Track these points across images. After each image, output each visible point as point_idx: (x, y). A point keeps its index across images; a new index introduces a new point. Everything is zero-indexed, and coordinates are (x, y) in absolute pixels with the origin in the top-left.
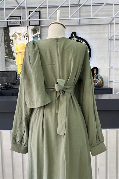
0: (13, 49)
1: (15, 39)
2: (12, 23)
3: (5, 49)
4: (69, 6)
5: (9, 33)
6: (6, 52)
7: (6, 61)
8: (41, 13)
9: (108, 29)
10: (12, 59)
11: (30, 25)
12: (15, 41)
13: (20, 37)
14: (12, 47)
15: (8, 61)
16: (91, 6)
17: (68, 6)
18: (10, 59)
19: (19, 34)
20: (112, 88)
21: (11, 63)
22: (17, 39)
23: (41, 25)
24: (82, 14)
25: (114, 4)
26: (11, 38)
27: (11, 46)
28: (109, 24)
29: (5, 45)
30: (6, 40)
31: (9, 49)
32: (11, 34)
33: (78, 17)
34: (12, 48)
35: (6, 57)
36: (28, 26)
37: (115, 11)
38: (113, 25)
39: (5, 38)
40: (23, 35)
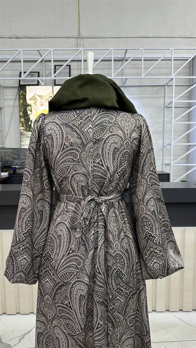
0: (32, 117)
3: (21, 117)
4: (113, 61)
5: (25, 95)
6: (21, 122)
7: (21, 134)
8: (71, 67)
9: (163, 92)
12: (34, 106)
13: (41, 101)
15: (24, 134)
16: (143, 60)
17: (111, 60)
18: (27, 131)
20: (169, 172)
22: (38, 103)
25: (173, 59)
26: (29, 102)
27: (29, 113)
28: (165, 86)
29: (20, 111)
30: (22, 104)
31: (26, 118)
32: (28, 97)
33: (123, 76)
34: (30, 116)
35: (21, 128)
36: (52, 86)
37: (174, 68)
38: (171, 87)
39: (19, 101)
40: (45, 98)
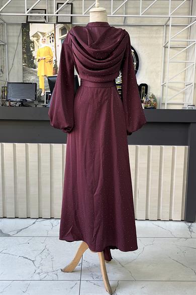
0: (34, 54)
1: (37, 40)
2: (34, 18)
5: (29, 32)
7: (24, 70)
8: (74, 6)
9: (162, 32)
10: (32, 67)
11: (58, 23)
12: (37, 43)
14: (32, 51)
15: (26, 71)
18: (29, 67)
19: (43, 34)
21: (31, 73)
22: (40, 41)
23: (73, 23)
24: (129, 11)
26: (32, 39)
27: (31, 49)
28: (164, 26)
29: (23, 48)
30: (25, 41)
31: (29, 54)
33: (123, 14)
35: (24, 64)
36: (55, 24)
38: (169, 27)
39: (23, 38)
40: (48, 36)
